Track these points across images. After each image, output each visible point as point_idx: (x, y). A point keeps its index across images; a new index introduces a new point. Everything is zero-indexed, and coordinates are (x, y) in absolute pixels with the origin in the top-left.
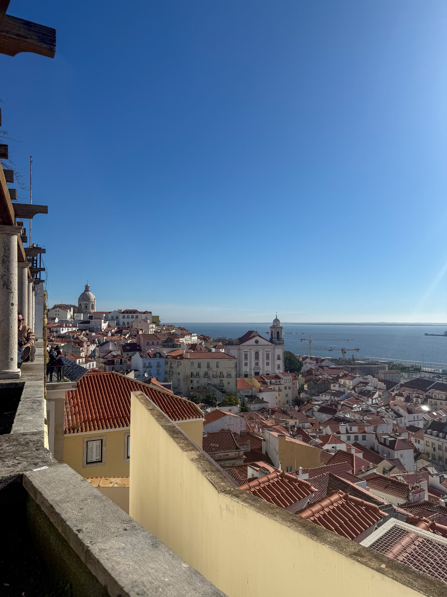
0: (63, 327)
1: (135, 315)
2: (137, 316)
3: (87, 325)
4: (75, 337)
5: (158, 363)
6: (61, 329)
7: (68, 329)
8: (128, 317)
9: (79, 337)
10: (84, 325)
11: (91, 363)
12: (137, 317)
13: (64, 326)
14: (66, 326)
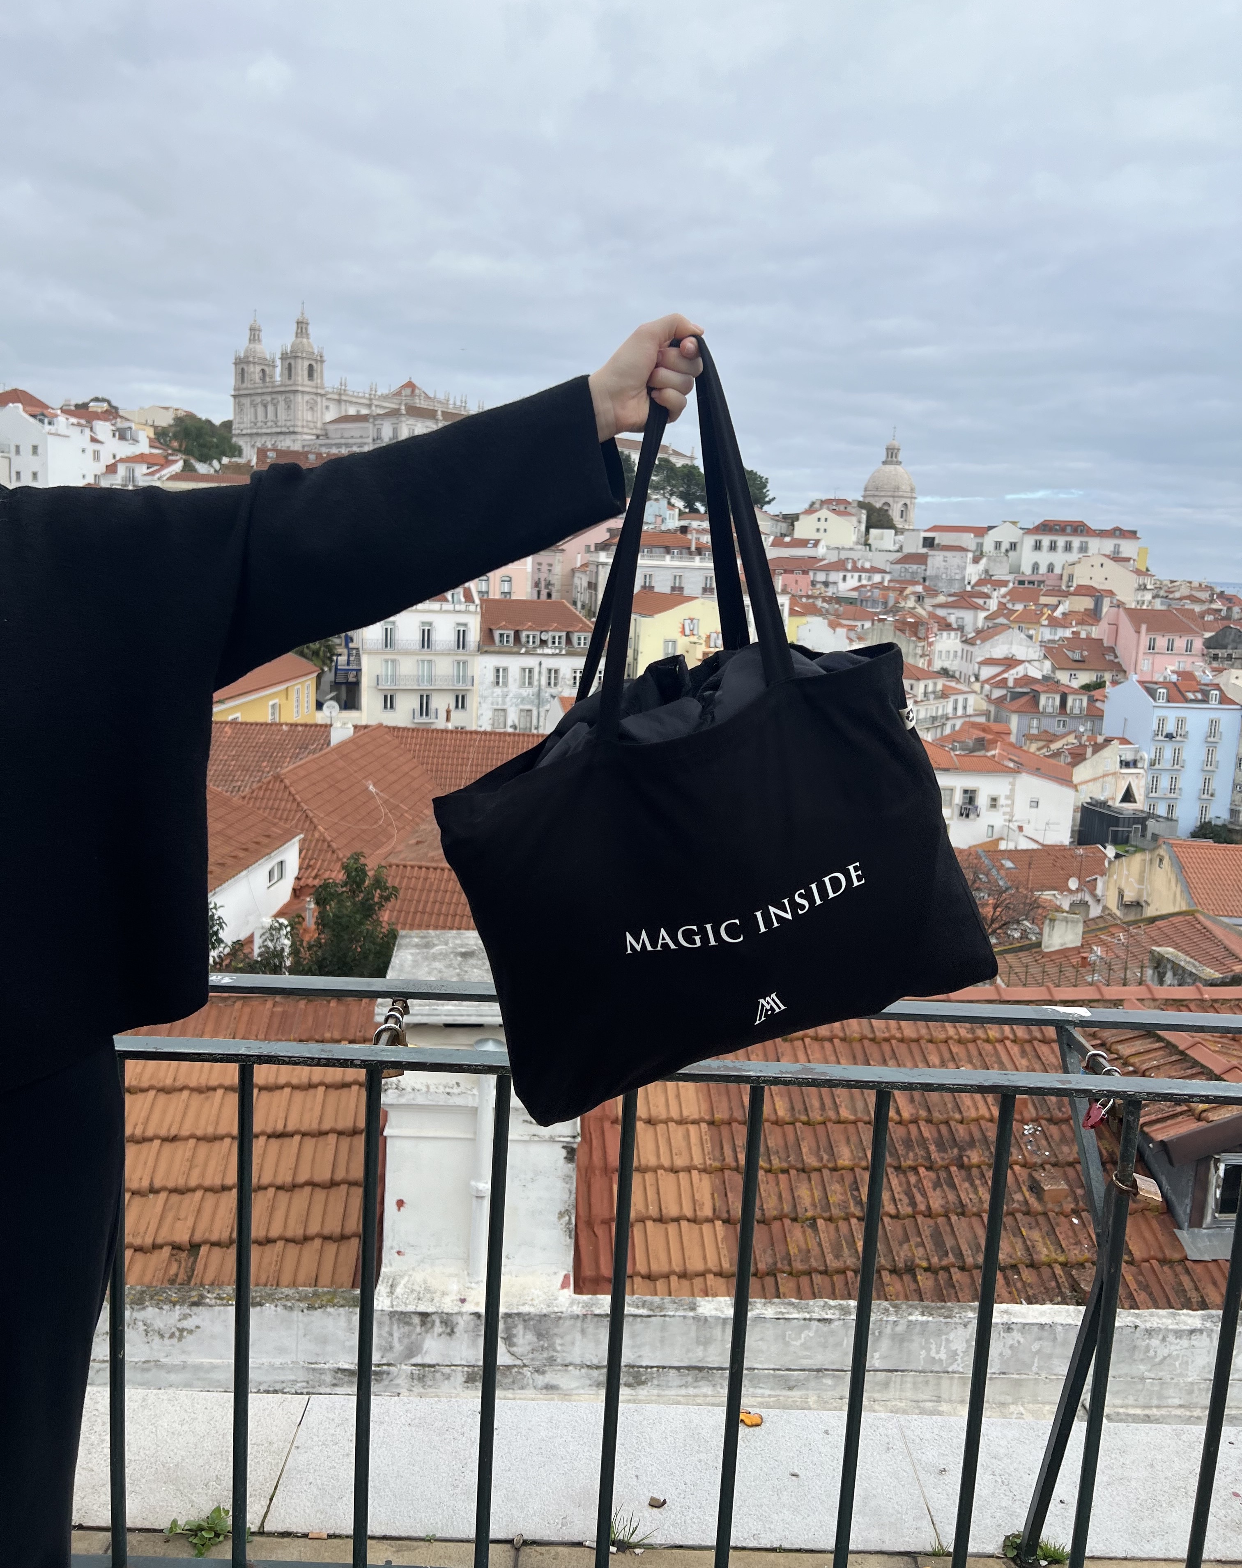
0: (847, 570)
1: (1076, 542)
2: (1086, 543)
3: (915, 567)
4: (891, 603)
5: (1213, 723)
6: (841, 574)
7: (860, 577)
8: (1053, 547)
9: (902, 604)
10: (907, 566)
11: (961, 698)
12: (1083, 549)
13: (849, 566)
14: (855, 569)
